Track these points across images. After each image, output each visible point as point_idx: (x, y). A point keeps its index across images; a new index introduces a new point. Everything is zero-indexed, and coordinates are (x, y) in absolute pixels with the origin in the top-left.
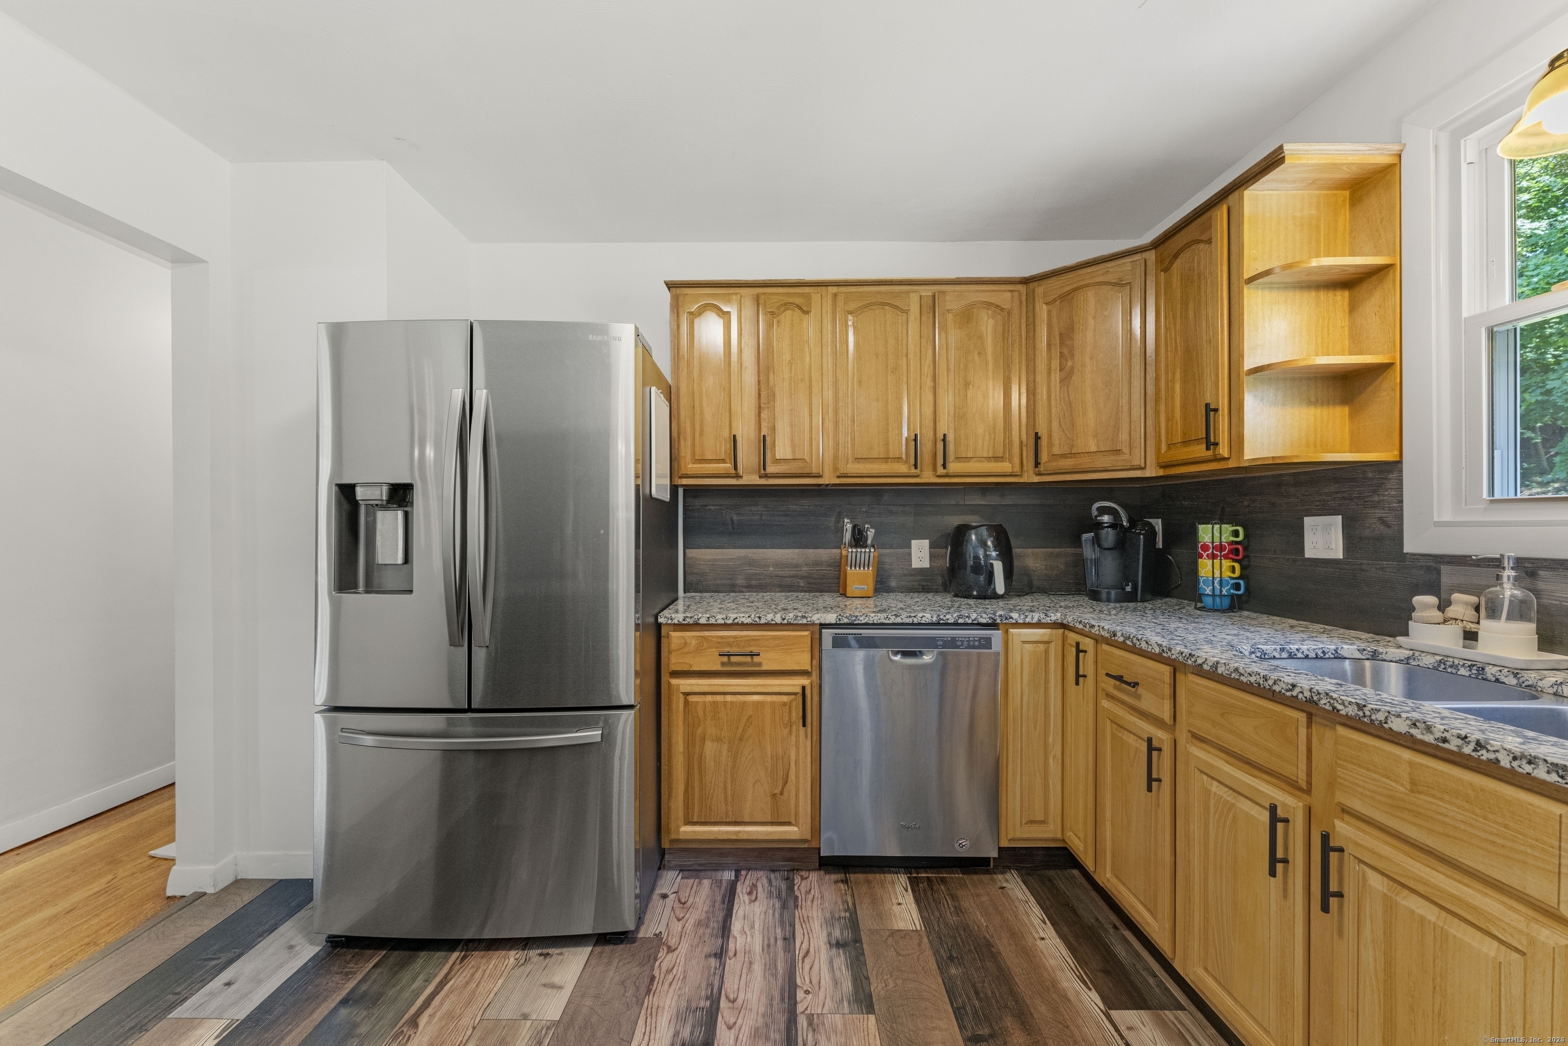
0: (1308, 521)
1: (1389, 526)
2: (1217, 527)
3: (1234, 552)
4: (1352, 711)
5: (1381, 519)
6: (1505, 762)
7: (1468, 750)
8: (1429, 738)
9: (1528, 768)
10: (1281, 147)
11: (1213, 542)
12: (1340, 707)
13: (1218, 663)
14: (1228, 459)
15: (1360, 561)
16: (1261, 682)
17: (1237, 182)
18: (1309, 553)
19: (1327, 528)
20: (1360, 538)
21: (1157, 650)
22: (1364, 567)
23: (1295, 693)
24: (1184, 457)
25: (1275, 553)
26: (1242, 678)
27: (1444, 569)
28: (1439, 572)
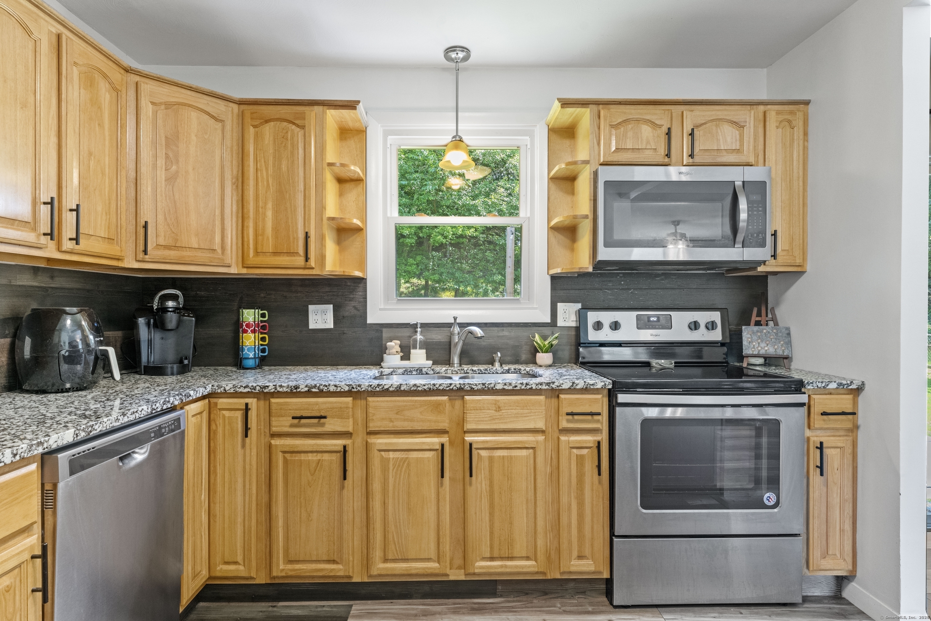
0: (311, 308)
1: (358, 310)
2: (257, 310)
3: (261, 328)
4: (480, 387)
5: (354, 307)
6: (534, 388)
7: (523, 387)
8: (511, 388)
9: (540, 387)
10: (358, 102)
11: (255, 322)
12: (474, 387)
14: (313, 268)
15: (343, 329)
16: (432, 387)
18: (312, 326)
19: (324, 312)
20: (343, 317)
21: (347, 389)
22: (345, 332)
23: (451, 387)
25: (286, 327)
26: (419, 389)
27: (384, 330)
28: (382, 332)
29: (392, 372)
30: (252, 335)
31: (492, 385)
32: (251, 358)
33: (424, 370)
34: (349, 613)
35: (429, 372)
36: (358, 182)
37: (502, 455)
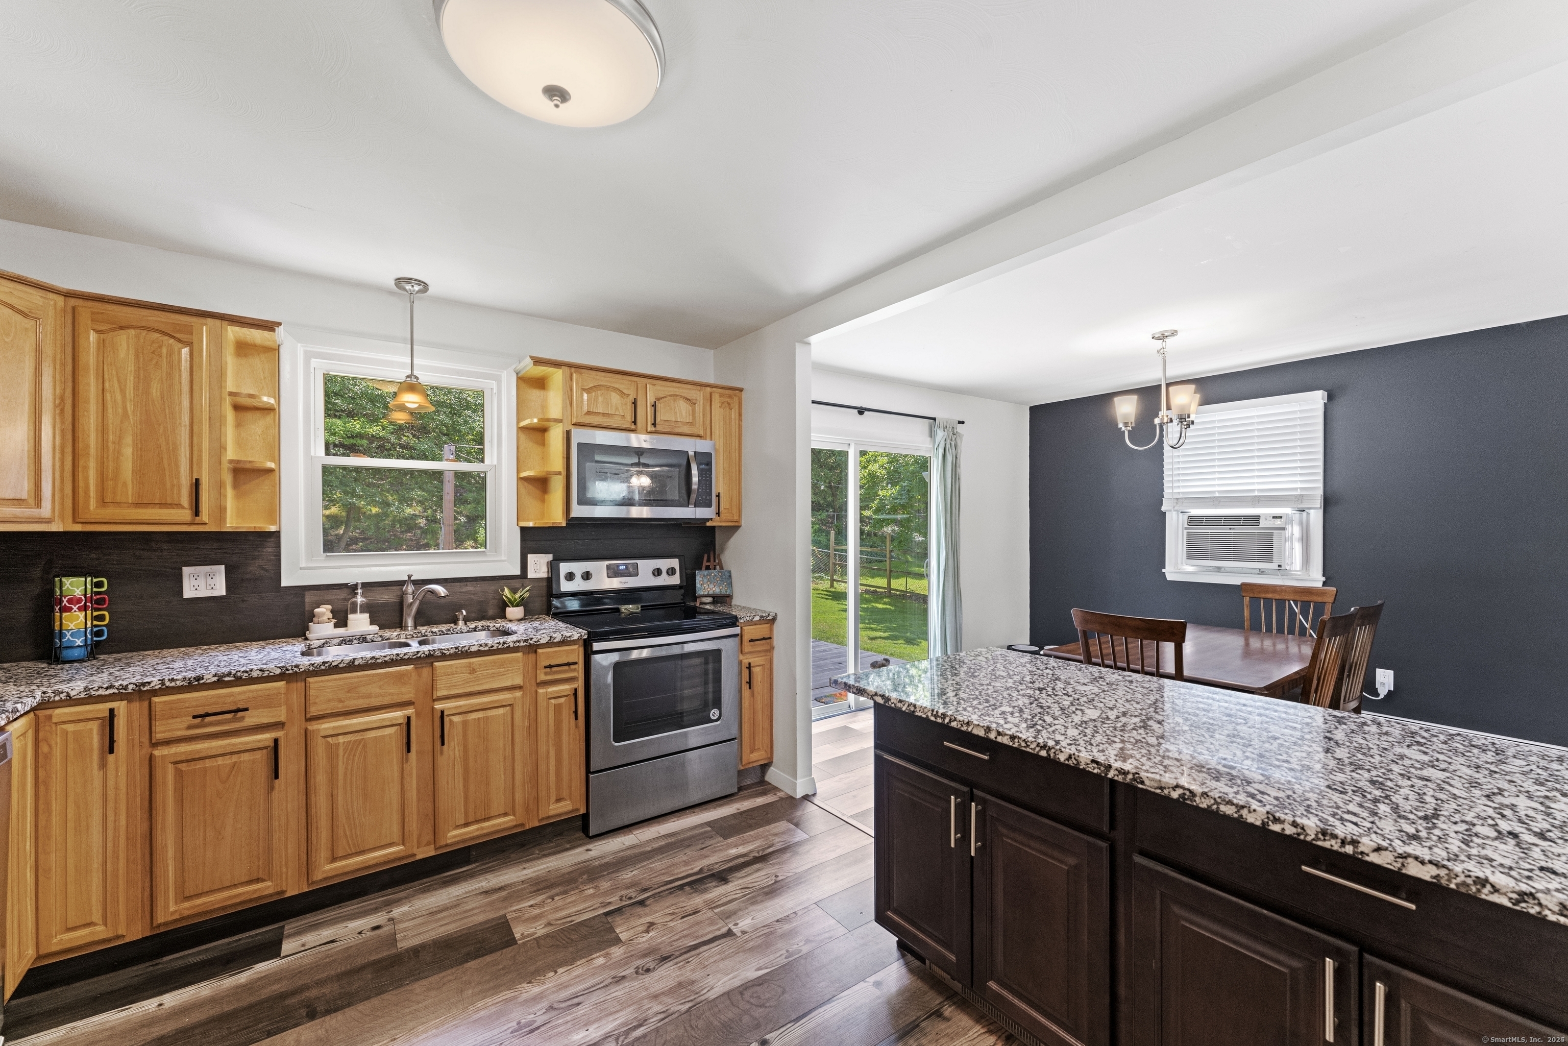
0: (186, 570)
1: (267, 571)
2: (89, 579)
3: (94, 602)
4: (452, 651)
5: (260, 566)
6: (512, 645)
7: (500, 647)
8: (487, 648)
9: (518, 644)
10: (279, 324)
12: (445, 652)
13: (354, 659)
14: (205, 524)
15: (242, 596)
16: (394, 658)
17: (226, 317)
18: (188, 593)
19: (212, 575)
20: (242, 580)
21: (278, 671)
22: (245, 599)
23: (419, 655)
24: (140, 517)
25: (141, 597)
26: (378, 661)
27: (307, 593)
28: (303, 596)
29: (324, 644)
30: (82, 615)
31: (466, 648)
32: (79, 646)
33: (369, 637)
34: (282, 934)
35: (375, 639)
36: (266, 411)
37: (477, 717)
